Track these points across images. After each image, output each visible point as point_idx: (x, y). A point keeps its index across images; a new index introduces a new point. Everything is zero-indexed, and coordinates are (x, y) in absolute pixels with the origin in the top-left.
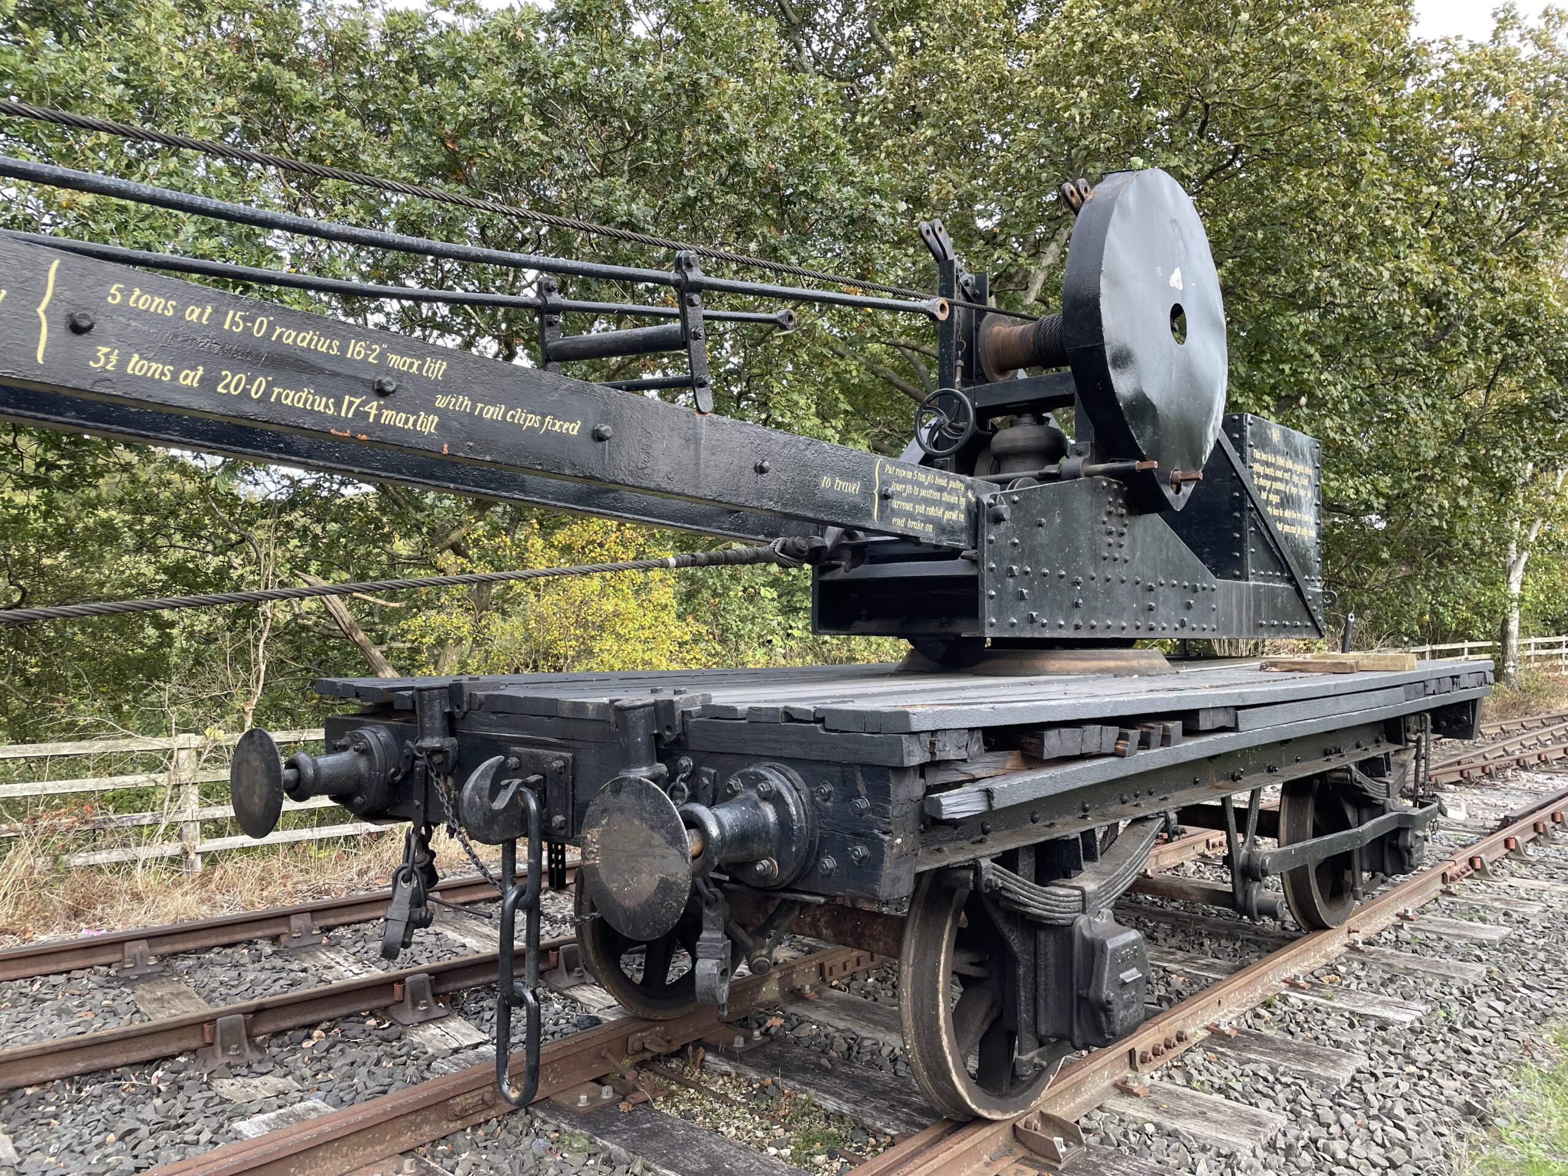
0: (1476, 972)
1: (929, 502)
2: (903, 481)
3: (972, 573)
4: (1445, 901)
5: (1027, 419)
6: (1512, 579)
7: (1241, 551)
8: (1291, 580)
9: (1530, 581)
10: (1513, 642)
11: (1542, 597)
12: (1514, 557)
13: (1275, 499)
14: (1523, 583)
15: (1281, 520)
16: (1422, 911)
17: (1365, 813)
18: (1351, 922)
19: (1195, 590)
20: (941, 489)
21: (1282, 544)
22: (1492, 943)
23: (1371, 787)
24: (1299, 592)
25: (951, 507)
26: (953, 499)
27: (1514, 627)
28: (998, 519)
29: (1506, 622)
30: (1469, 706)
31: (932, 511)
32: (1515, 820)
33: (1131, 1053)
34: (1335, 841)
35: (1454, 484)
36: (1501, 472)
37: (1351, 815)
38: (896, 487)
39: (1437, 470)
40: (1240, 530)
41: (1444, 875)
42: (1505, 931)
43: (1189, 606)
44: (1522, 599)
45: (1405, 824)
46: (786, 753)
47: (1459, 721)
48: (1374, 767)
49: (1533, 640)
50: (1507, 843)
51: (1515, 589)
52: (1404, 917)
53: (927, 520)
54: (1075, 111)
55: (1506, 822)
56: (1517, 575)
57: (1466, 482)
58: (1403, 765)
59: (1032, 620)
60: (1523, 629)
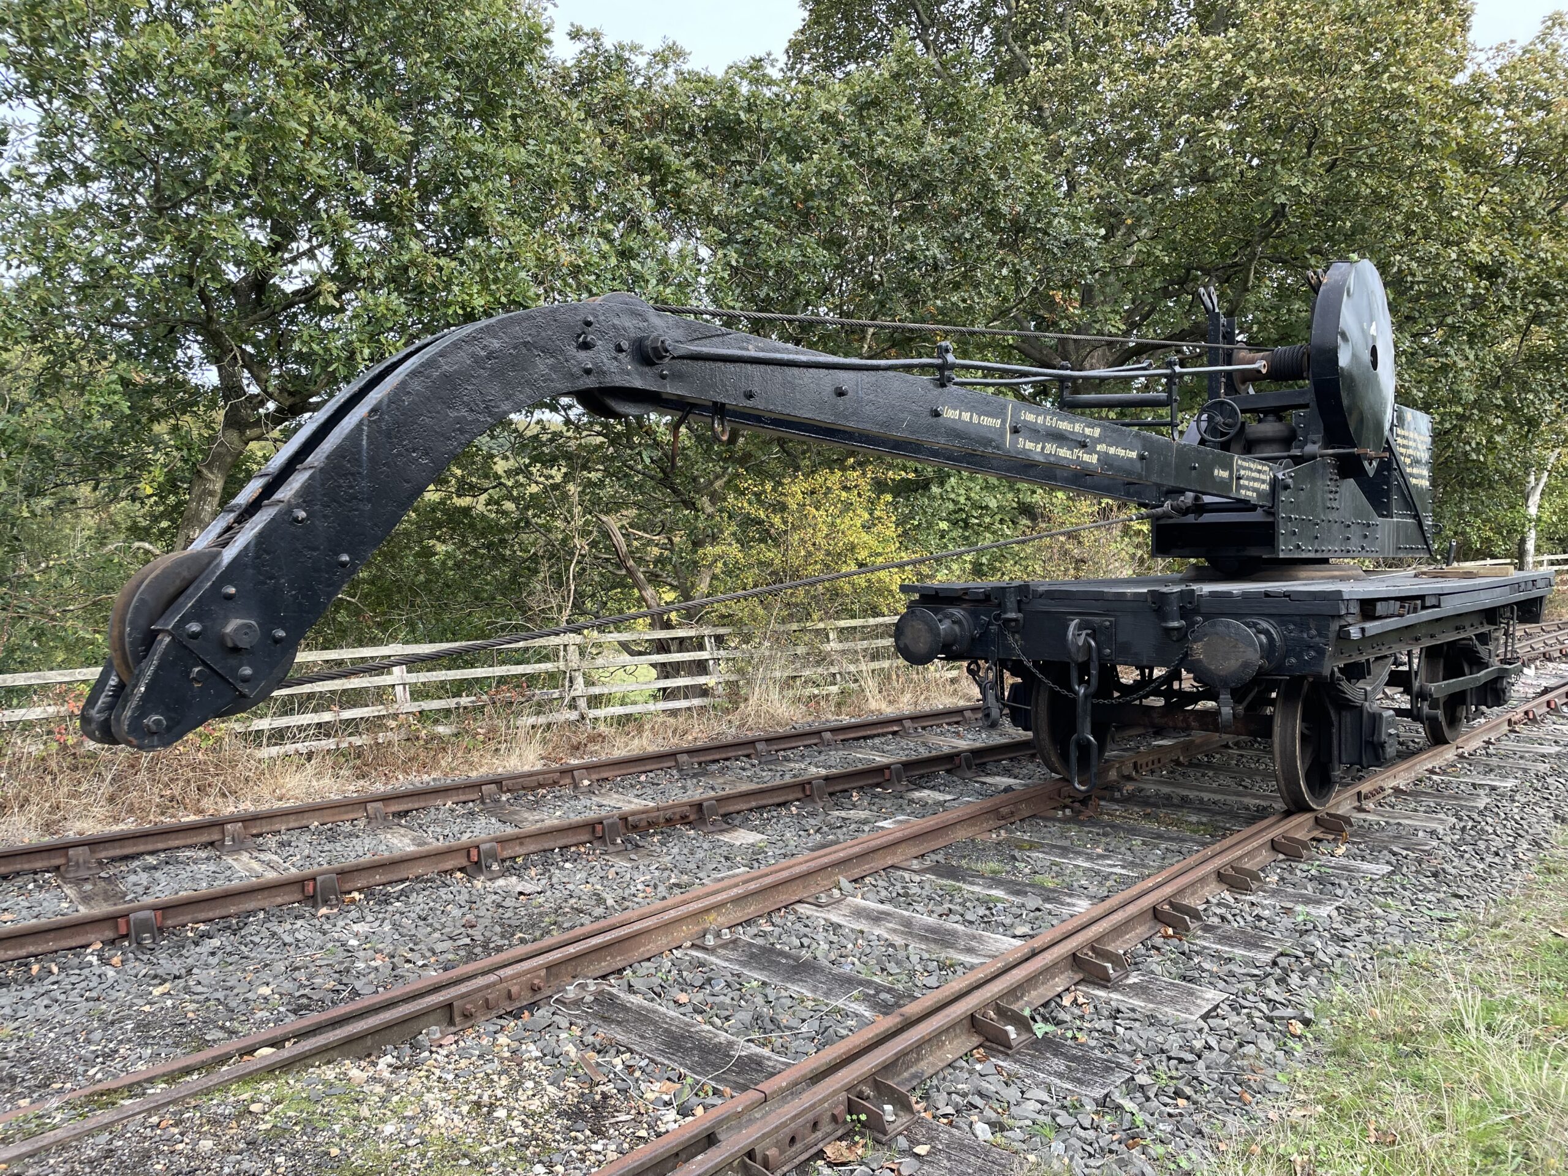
0: (1543, 768)
1: (1255, 480)
2: (1245, 468)
3: (1270, 519)
4: (1512, 736)
5: (1271, 418)
6: (1530, 503)
7: (1388, 498)
8: (1416, 516)
9: (1547, 505)
10: (1530, 559)
11: (1555, 519)
12: (1533, 484)
13: (1408, 461)
14: (1540, 506)
15: (1411, 475)
16: (1498, 740)
17: (1475, 669)
18: (1459, 741)
19: (1368, 525)
20: (1259, 472)
21: (1413, 492)
22: (1550, 755)
23: (1482, 650)
24: (1420, 525)
25: (1263, 482)
26: (1263, 477)
27: (1530, 546)
28: (1286, 487)
29: (1523, 541)
30: (1538, 601)
31: (1256, 485)
32: (1553, 689)
33: (1359, 793)
34: (1455, 684)
35: (1489, 424)
36: (1531, 412)
37: (1466, 670)
38: (1242, 472)
39: (1475, 411)
40: (1388, 483)
41: (1510, 721)
42: (1558, 749)
43: (1366, 536)
44: (1539, 519)
45: (1502, 675)
46: (1267, 611)
47: (1531, 611)
48: (1484, 639)
49: (1546, 557)
50: (1548, 703)
51: (1533, 511)
52: (1488, 742)
53: (1254, 490)
54: (1216, 140)
55: (1546, 691)
56: (1535, 500)
57: (1500, 421)
58: (1497, 639)
59: (1298, 547)
60: (1538, 549)
